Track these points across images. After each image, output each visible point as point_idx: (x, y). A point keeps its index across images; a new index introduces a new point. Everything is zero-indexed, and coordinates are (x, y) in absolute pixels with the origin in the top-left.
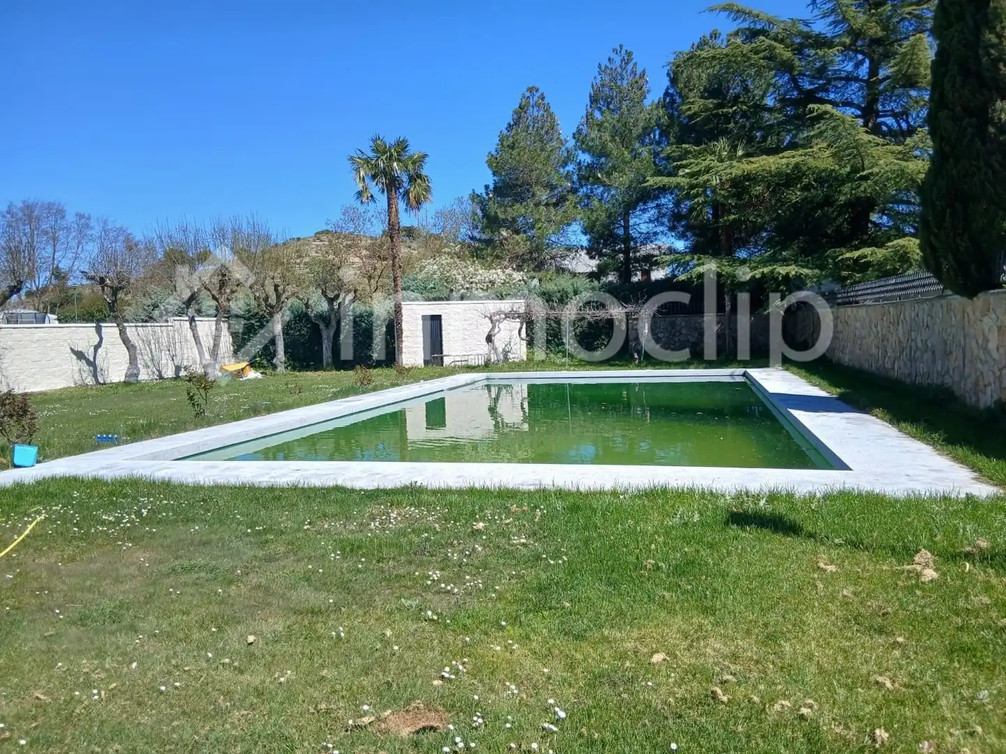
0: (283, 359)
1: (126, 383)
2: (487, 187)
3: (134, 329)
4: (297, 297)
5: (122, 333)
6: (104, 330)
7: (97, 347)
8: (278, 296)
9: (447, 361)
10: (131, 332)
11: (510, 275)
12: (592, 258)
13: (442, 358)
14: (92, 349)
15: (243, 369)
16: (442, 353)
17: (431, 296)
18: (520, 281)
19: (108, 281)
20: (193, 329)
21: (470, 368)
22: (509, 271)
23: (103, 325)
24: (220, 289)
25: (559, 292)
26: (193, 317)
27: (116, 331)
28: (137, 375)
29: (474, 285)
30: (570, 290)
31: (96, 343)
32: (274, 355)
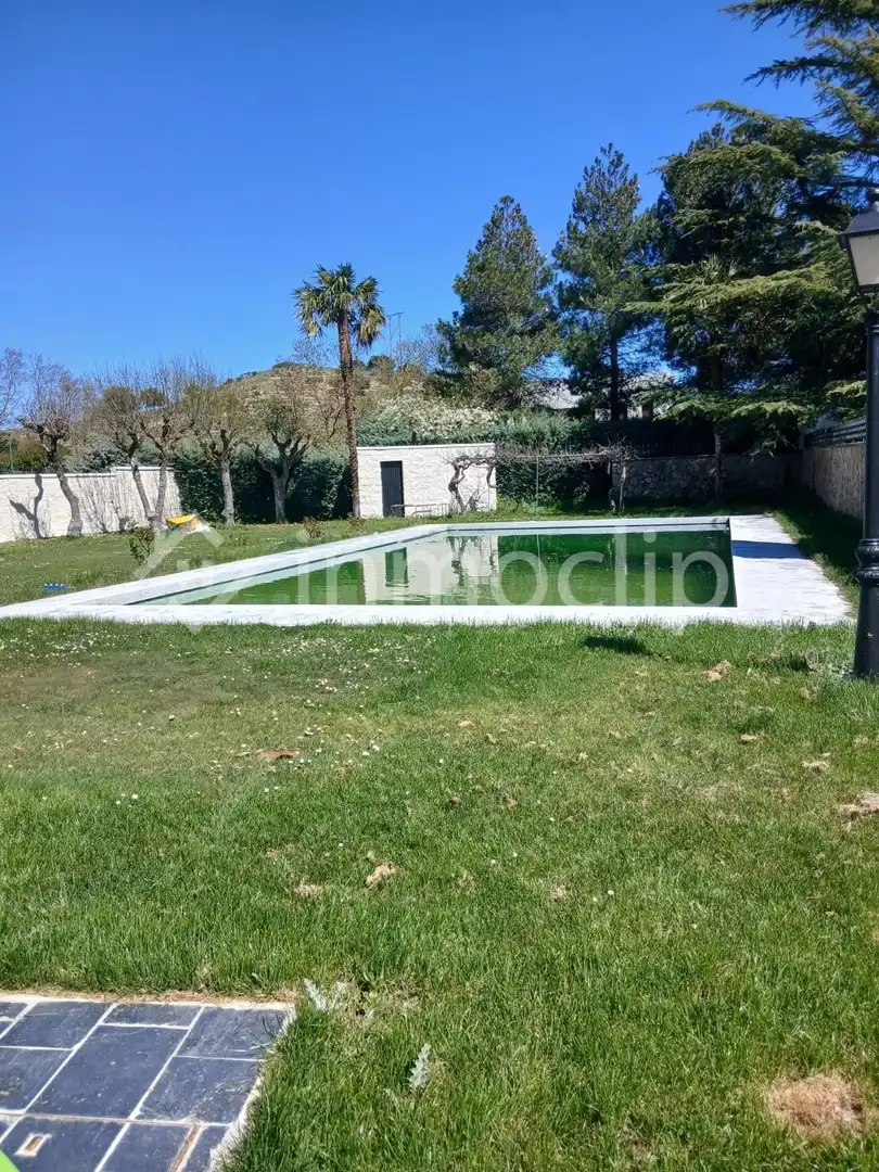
0: (233, 511)
1: (69, 538)
2: (456, 314)
3: (75, 480)
4: (246, 443)
5: (63, 484)
6: (43, 481)
7: (38, 499)
8: (226, 443)
9: (409, 511)
10: (72, 483)
11: (479, 415)
12: (573, 393)
13: (403, 509)
14: (32, 501)
15: (190, 522)
16: (403, 502)
17: (393, 439)
18: (490, 421)
19: (46, 430)
20: (137, 479)
21: (433, 519)
22: (476, 411)
23: (42, 475)
24: (164, 436)
25: (534, 433)
26: (136, 466)
27: (57, 482)
28: (80, 529)
29: (438, 427)
30: (547, 430)
31: (36, 495)
32: (222, 507)
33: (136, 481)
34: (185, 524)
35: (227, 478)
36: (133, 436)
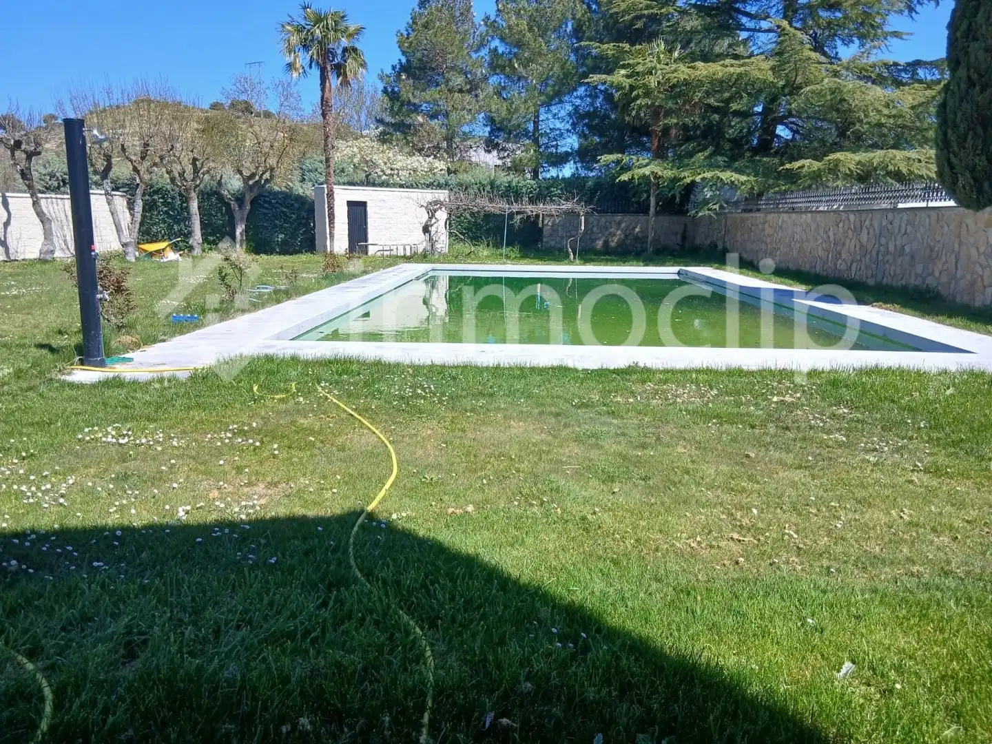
0: (200, 240)
1: (42, 261)
3: (49, 201)
5: (36, 204)
6: (10, 201)
7: (7, 223)
8: (195, 172)
9: (372, 250)
10: (44, 204)
13: (366, 246)
14: (1, 226)
15: (161, 250)
16: (366, 241)
21: (407, 259)
23: (8, 194)
24: (142, 160)
26: (108, 191)
27: (30, 201)
28: (52, 252)
31: (4, 219)
32: (189, 234)
33: (109, 204)
34: (158, 251)
35: (194, 206)
36: (108, 158)
